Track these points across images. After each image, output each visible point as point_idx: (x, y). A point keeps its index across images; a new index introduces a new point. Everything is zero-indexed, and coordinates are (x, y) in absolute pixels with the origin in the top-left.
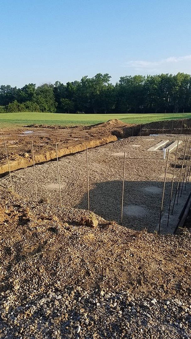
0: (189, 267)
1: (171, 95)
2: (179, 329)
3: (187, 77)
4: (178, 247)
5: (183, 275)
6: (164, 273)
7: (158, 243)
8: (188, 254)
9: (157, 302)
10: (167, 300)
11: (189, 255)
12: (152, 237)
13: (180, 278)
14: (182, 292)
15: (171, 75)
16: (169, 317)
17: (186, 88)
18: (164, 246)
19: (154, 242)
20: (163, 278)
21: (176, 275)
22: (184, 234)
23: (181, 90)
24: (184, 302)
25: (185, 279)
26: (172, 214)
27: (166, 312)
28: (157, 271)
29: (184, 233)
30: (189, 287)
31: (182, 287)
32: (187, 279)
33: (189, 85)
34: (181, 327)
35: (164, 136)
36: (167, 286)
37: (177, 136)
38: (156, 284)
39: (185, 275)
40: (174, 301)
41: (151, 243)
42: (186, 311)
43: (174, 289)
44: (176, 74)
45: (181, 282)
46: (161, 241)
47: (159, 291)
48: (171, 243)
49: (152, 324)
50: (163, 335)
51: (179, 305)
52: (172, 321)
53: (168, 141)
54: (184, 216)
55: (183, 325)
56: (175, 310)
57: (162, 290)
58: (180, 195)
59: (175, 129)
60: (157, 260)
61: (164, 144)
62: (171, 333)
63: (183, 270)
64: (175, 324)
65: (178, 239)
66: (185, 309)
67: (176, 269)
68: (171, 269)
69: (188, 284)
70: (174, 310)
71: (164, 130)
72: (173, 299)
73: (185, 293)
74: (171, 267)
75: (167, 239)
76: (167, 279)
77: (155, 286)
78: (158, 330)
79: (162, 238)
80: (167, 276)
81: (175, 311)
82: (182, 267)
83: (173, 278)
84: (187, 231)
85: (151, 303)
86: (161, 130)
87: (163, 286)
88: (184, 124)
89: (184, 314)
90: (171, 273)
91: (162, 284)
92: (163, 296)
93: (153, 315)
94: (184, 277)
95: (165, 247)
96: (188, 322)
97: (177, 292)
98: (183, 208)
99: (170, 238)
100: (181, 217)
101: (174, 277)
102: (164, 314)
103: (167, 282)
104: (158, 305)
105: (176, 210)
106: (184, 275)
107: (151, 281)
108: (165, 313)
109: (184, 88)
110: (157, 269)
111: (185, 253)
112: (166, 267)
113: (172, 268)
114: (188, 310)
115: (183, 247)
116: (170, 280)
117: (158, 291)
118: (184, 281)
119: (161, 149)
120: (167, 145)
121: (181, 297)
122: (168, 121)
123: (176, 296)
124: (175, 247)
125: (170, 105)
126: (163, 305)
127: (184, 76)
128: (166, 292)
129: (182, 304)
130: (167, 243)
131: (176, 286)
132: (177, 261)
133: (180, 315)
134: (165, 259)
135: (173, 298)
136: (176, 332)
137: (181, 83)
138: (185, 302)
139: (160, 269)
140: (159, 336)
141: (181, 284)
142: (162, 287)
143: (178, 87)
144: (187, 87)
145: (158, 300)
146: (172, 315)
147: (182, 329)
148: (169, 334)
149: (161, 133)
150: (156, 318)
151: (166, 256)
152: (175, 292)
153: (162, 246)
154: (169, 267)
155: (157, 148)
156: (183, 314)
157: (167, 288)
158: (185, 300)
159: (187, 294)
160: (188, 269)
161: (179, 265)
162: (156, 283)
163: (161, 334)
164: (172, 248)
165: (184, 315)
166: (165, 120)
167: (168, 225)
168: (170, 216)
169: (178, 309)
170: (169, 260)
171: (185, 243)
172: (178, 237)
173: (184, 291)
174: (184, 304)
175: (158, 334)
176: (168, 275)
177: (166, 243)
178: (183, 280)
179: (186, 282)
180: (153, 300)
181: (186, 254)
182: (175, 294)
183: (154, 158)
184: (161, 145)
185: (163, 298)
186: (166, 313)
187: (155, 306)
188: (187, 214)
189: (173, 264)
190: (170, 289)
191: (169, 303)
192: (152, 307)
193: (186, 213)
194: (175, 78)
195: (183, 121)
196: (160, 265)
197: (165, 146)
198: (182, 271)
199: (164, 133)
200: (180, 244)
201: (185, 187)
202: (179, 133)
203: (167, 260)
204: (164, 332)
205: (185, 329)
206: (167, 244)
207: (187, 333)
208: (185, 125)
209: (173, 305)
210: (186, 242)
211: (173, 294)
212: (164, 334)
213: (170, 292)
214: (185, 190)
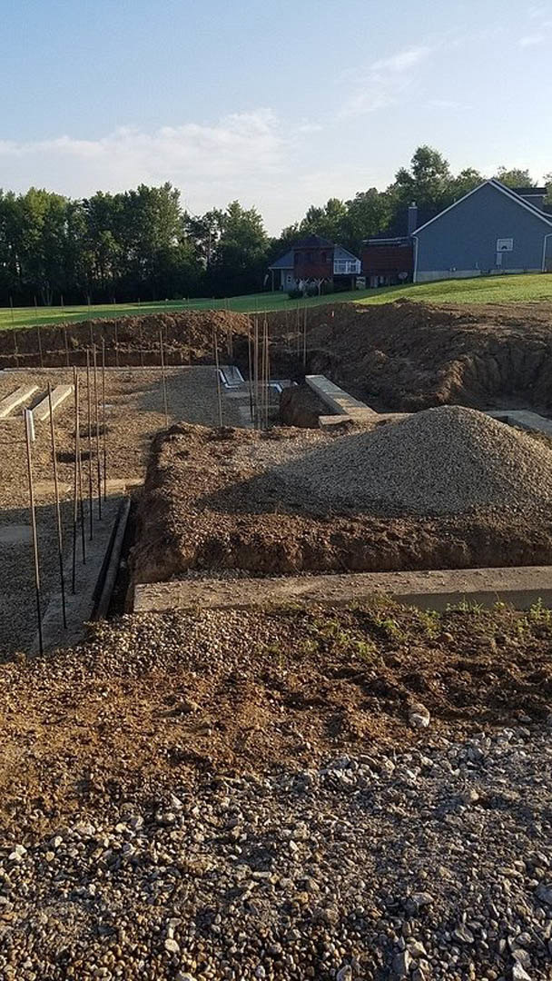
0: (110, 724)
1: (23, 254)
2: (88, 901)
3: (57, 202)
4: (84, 677)
5: (93, 752)
6: (41, 763)
7: (28, 683)
8: (109, 689)
9: (25, 851)
10: (55, 836)
11: (111, 691)
12: (10, 672)
13: (86, 762)
14: (94, 797)
15: (11, 195)
16: (61, 879)
17: (60, 234)
18: (47, 688)
19: (17, 684)
20: (40, 779)
21: (76, 757)
22: (99, 637)
23: (47, 241)
24: (100, 823)
25: (99, 761)
26: (74, 593)
27: (51, 869)
28: (22, 765)
29: (97, 635)
30: (110, 777)
31: (93, 784)
32: (105, 759)
33: (66, 225)
34: (93, 893)
35: (22, 373)
36: (52, 798)
37: (60, 372)
38: (20, 803)
39: (101, 748)
40: (76, 831)
41: (8, 691)
42: (106, 845)
43: (73, 798)
44: (25, 194)
45: (90, 772)
46: (38, 675)
47: (32, 817)
48: (64, 673)
49: (11, 921)
50: (45, 935)
51: (89, 835)
52: (70, 886)
53: (37, 388)
54: (106, 589)
55: (97, 887)
56: (77, 852)
57: (38, 813)
58: (87, 536)
59: (49, 352)
60: (19, 733)
61: (25, 396)
62: (67, 922)
63: (94, 737)
64: (76, 894)
65: (84, 655)
66: (104, 841)
67: (75, 740)
68: (60, 745)
69: (108, 770)
70: (73, 855)
71: (19, 355)
72: (71, 826)
73: (103, 797)
74: (61, 738)
75: (53, 664)
76: (50, 778)
77: (19, 808)
78: (31, 930)
79: (40, 667)
80: (50, 770)
81: (76, 856)
82: (91, 730)
83: (68, 769)
84: (108, 628)
85: (9, 861)
86: (10, 356)
87: (41, 799)
88: (73, 339)
89: (101, 856)
90: (61, 755)
91: (38, 796)
92: (43, 827)
93: (16, 891)
94: (98, 755)
95: (49, 690)
96: (111, 872)
97: (81, 804)
98: (100, 568)
99: (62, 659)
100: (97, 596)
101: (69, 764)
102: (48, 877)
103: (53, 783)
104: (30, 860)
105: (84, 577)
106: (96, 751)
107: (5, 799)
108: (50, 874)
109: (56, 233)
110: (23, 760)
111: (100, 689)
112: (46, 745)
113: (65, 742)
114: (110, 841)
115: (97, 675)
116: (60, 777)
117: (29, 820)
118: (99, 767)
119: (19, 412)
120: (36, 401)
121: (93, 812)
122: (24, 329)
123: (78, 816)
124: (77, 681)
125: (25, 282)
126: (45, 852)
127: (49, 201)
128: (52, 815)
129: (94, 830)
130: (54, 676)
131: (76, 787)
132: (77, 717)
133: (91, 861)
134: (44, 723)
135: (72, 823)
136: (80, 911)
137: (43, 219)
138: (104, 822)
139: (30, 756)
140: (33, 945)
141: (89, 777)
142: (39, 803)
143: (36, 232)
144: (61, 231)
145: (29, 845)
146: (70, 870)
147: (97, 898)
148: (61, 926)
149: (12, 364)
150: (26, 898)
151: (49, 713)
152: (74, 806)
153: (40, 689)
154: (55, 743)
155: (7, 411)
156: (98, 856)
157: (54, 803)
158: (105, 817)
159: (107, 798)
160: (106, 730)
161: (83, 726)
162: (20, 799)
163: (38, 936)
164: (68, 687)
165: (101, 858)
166: (18, 327)
167: (65, 624)
168: (69, 599)
169: (84, 846)
170: (57, 722)
171: (102, 662)
172: (83, 649)
173: (100, 791)
174: (100, 829)
175: (31, 940)
176: (52, 765)
177: (50, 677)
178: (95, 763)
179: (102, 768)
180: (15, 851)
181: (104, 690)
182: (76, 810)
183: (4, 441)
184: (19, 402)
185: (43, 834)
186: (51, 872)
187: (21, 865)
188: (113, 583)
189: (66, 729)
190: (61, 801)
191: (61, 839)
192: (10, 873)
193: (109, 580)
194: (23, 202)
195: (67, 329)
196: (28, 744)
197: (29, 402)
198: (91, 740)
199: (20, 366)
200: (89, 669)
201: (100, 512)
202: (61, 362)
203: (50, 723)
204: (47, 928)
205: (103, 892)
206: (54, 679)
207: (109, 902)
208: (75, 342)
209: (70, 842)
210: (105, 657)
211: (71, 812)
212: (47, 932)
213: (61, 811)
214: (100, 519)
